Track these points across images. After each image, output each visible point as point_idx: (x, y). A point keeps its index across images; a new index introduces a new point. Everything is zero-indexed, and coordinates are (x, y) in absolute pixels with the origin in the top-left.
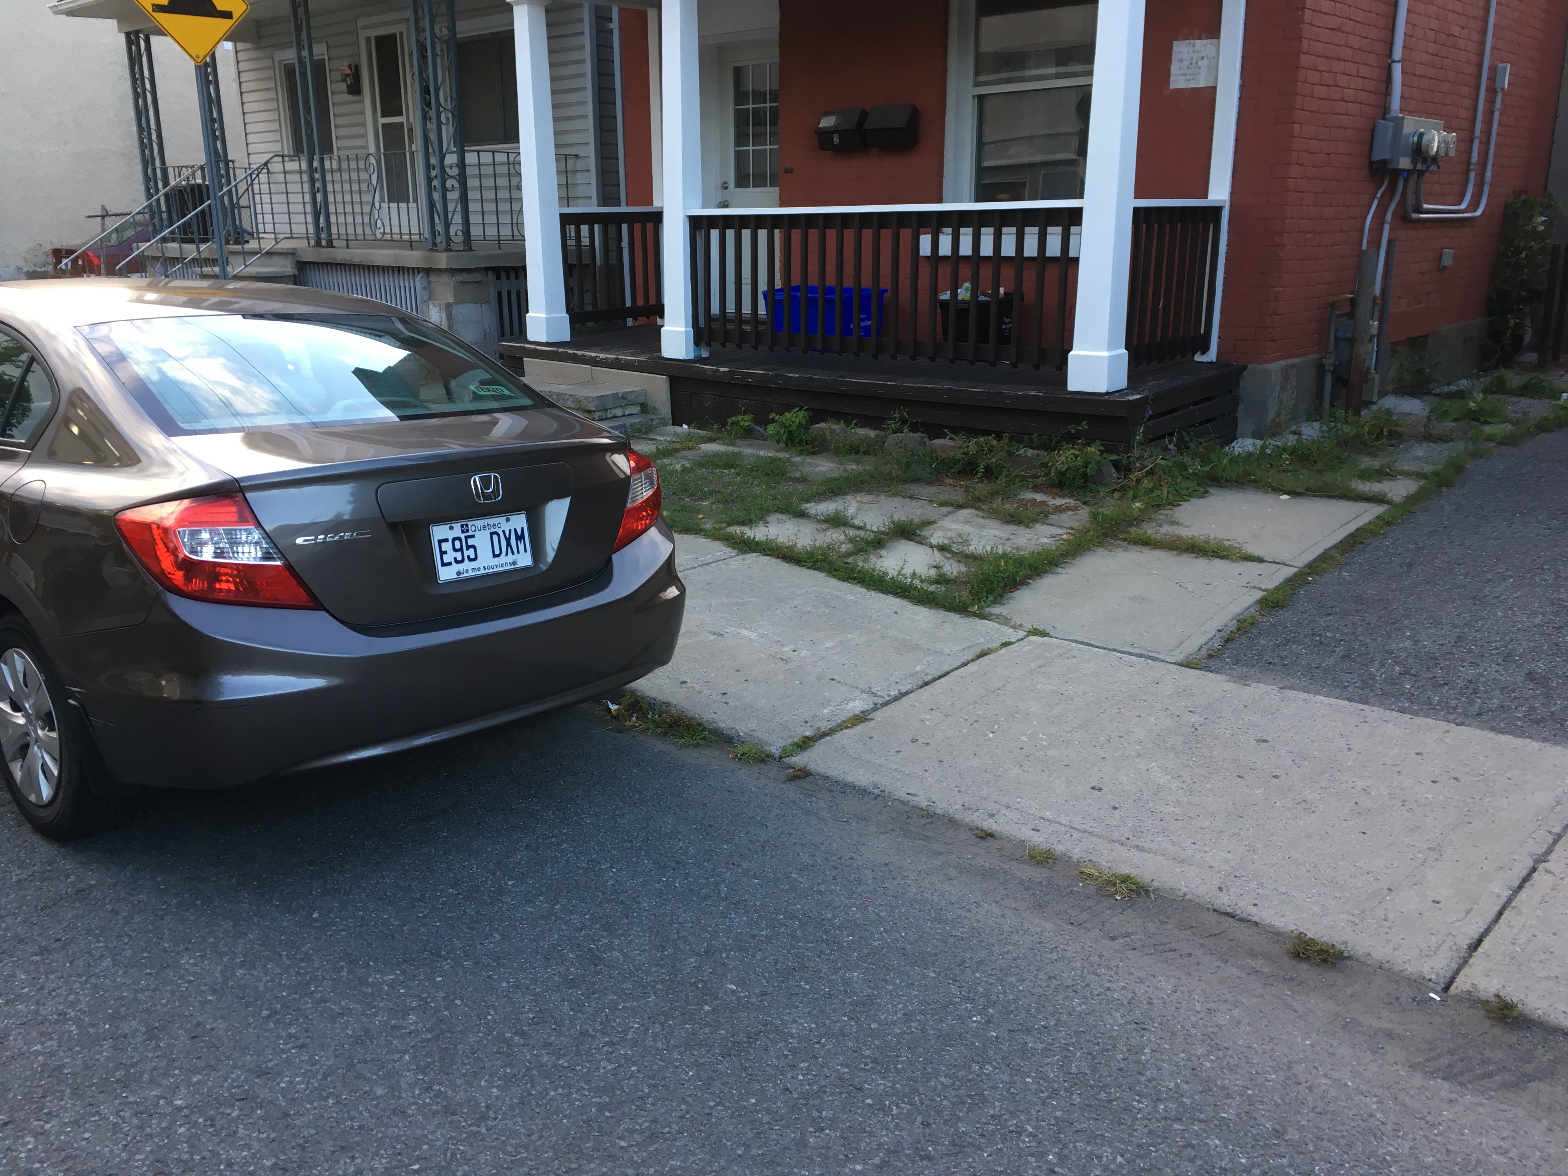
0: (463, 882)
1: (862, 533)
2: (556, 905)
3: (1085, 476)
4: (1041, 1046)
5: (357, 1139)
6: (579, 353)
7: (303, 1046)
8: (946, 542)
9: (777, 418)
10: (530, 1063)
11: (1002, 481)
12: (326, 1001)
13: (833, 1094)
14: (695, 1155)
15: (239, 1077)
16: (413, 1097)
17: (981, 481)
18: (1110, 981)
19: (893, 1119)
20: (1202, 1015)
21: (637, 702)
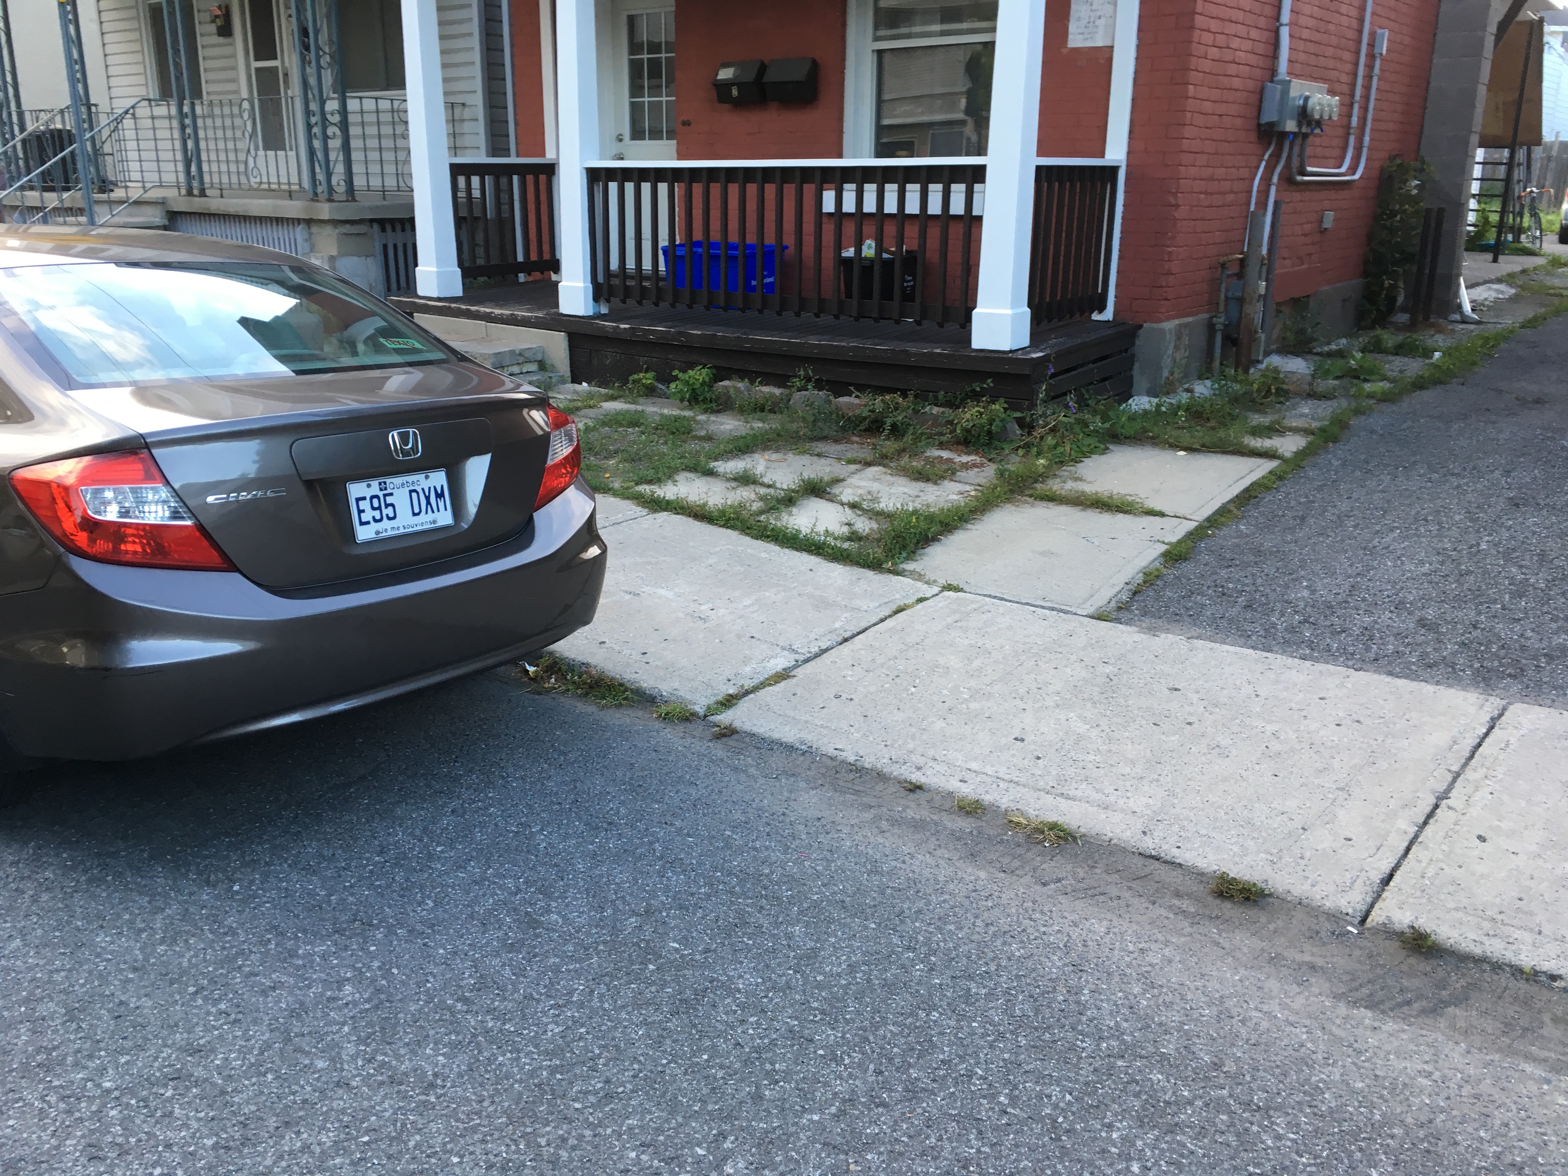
0: (389, 850)
1: (772, 491)
2: (487, 869)
3: (989, 432)
4: (984, 991)
5: (301, 1113)
6: (473, 308)
7: (236, 1021)
8: (857, 499)
9: (680, 375)
10: (475, 1029)
11: (908, 438)
12: (256, 975)
13: (784, 1047)
14: (650, 1113)
15: (169, 1056)
16: (357, 1068)
17: (888, 438)
18: (1045, 926)
19: (846, 1069)
20: (1136, 954)
21: (556, 663)
